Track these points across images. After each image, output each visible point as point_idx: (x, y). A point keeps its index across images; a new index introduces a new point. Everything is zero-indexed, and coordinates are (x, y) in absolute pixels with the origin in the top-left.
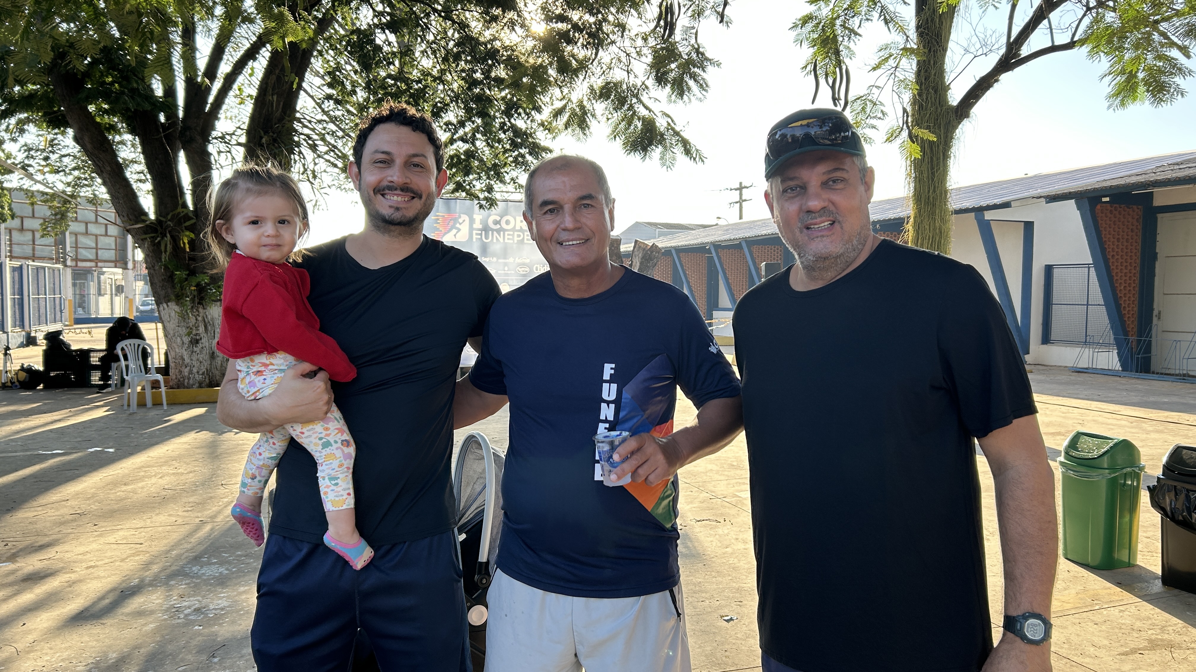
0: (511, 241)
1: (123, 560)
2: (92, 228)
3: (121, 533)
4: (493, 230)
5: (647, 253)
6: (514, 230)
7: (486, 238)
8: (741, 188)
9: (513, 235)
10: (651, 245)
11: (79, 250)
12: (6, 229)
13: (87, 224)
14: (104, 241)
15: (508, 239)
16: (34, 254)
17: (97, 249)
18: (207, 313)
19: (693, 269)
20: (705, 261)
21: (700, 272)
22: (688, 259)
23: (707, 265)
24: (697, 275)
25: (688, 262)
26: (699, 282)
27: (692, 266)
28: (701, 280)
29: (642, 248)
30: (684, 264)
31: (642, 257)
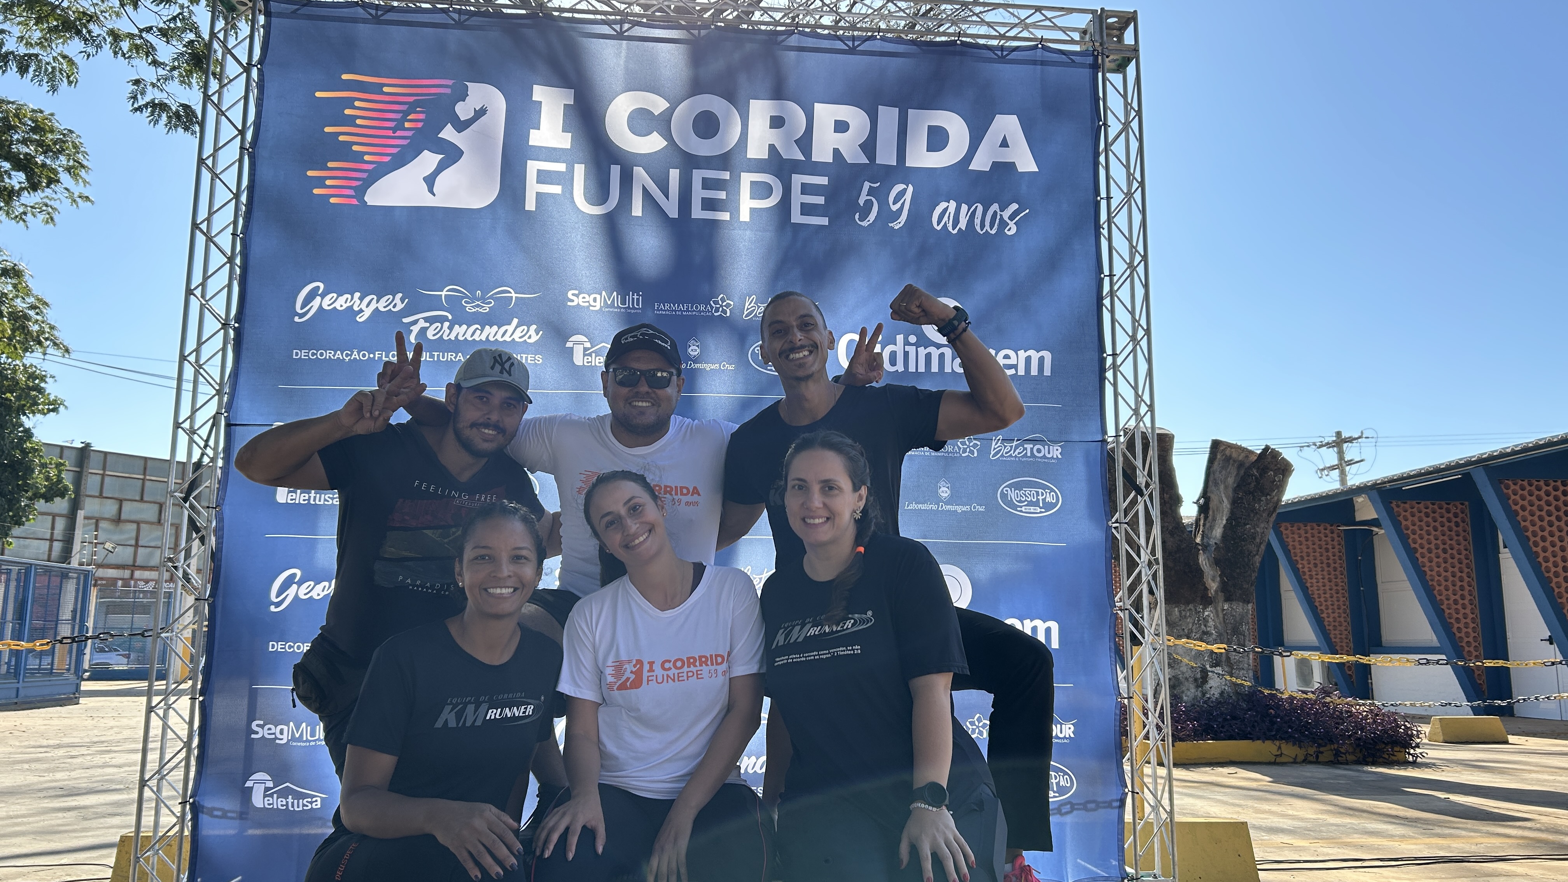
5: (1247, 473)
19: (1311, 558)
20: (1338, 541)
21: (1328, 565)
22: (1296, 536)
23: (1344, 551)
24: (1320, 573)
25: (1297, 544)
26: (1327, 588)
27: (1307, 552)
28: (1333, 584)
29: (1234, 461)
30: (1290, 547)
31: (1238, 486)
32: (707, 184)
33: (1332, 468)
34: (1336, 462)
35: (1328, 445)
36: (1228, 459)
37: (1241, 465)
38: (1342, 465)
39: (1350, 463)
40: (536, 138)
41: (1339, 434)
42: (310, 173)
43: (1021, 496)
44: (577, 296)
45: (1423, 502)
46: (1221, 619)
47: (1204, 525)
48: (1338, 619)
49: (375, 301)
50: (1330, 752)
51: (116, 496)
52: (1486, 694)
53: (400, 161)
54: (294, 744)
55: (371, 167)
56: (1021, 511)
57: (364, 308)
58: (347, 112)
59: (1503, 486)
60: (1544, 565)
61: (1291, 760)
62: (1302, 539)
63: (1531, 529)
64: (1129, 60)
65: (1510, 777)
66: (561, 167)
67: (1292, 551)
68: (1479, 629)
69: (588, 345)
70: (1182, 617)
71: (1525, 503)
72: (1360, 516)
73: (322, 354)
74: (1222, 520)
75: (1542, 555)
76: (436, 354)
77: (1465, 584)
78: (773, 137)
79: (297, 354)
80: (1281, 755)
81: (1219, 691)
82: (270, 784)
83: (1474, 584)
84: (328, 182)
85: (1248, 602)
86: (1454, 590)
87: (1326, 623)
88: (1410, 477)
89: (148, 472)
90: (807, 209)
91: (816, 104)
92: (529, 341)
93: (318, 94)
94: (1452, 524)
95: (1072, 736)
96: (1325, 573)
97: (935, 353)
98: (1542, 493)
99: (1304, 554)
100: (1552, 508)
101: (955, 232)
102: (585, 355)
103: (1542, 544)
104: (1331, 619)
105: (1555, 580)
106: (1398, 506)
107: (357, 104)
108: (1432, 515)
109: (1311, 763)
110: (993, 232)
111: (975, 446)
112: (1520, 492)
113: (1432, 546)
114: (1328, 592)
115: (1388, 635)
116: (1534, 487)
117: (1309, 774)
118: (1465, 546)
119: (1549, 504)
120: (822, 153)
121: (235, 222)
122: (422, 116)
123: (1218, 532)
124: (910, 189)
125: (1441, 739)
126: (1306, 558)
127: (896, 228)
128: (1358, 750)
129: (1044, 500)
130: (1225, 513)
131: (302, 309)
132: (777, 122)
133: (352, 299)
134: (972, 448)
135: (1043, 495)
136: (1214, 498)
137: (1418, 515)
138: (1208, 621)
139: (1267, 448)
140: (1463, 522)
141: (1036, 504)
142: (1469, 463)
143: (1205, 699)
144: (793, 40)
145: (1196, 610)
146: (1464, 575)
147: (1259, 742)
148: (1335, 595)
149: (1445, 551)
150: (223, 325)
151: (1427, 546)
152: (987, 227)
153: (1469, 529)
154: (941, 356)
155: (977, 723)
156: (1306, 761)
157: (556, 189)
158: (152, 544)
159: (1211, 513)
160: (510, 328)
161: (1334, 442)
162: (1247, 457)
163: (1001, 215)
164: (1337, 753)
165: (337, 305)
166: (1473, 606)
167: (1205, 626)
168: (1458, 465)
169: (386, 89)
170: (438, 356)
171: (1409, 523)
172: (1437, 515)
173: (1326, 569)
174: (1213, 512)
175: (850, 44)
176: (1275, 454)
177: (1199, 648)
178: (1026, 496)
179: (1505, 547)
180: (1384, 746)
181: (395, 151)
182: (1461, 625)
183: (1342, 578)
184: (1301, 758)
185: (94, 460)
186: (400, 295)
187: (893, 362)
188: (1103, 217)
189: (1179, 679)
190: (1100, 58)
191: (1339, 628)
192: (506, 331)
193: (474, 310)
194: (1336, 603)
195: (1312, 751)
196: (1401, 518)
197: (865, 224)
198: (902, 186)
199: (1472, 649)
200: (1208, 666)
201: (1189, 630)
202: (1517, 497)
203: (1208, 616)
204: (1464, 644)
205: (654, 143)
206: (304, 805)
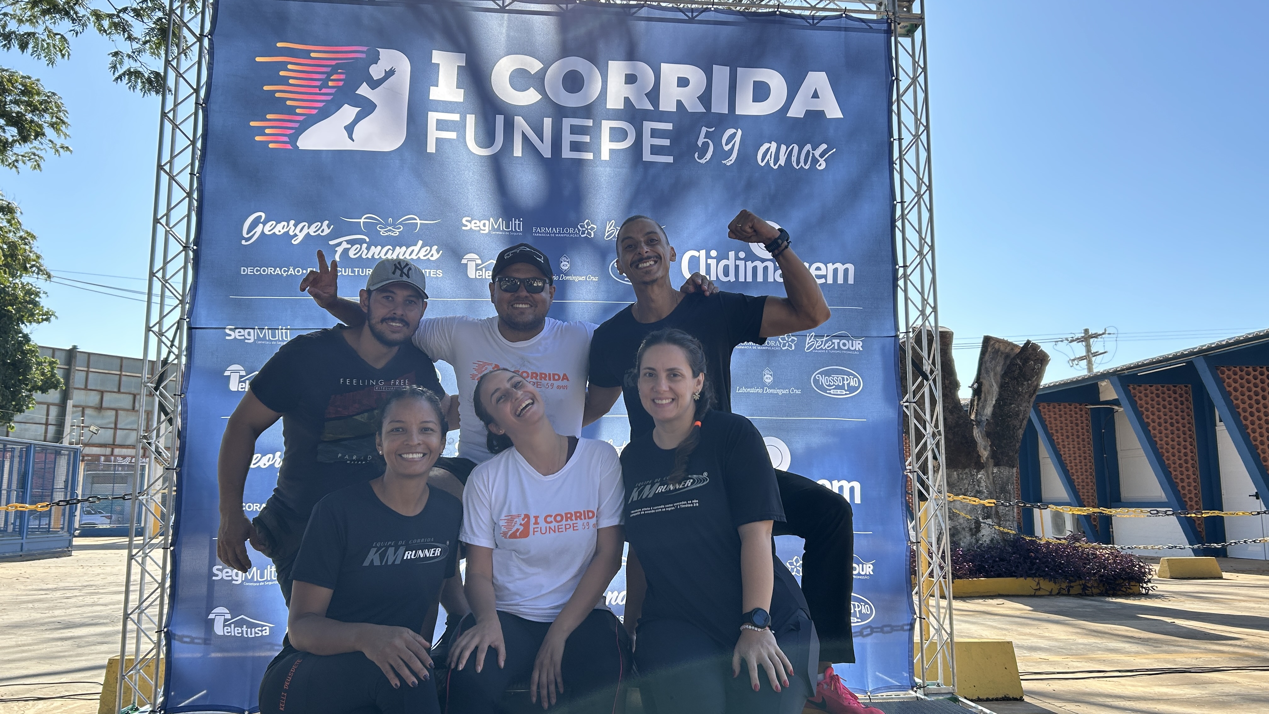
5: (1012, 362)
19: (1064, 431)
20: (1086, 417)
21: (1078, 437)
22: (1052, 414)
23: (1090, 425)
24: (1071, 443)
25: (1052, 420)
26: (1077, 455)
27: (1061, 426)
28: (1081, 452)
29: (1002, 353)
30: (1047, 423)
31: (1005, 373)
32: (575, 130)
33: (1081, 359)
34: (1084, 353)
35: (1078, 340)
36: (996, 352)
37: (1007, 356)
38: (1089, 356)
39: (1096, 354)
40: (435, 94)
41: (1086, 331)
42: (252, 124)
43: (830, 381)
44: (470, 222)
45: (1155, 385)
46: (991, 480)
47: (978, 405)
48: (1086, 480)
49: (306, 227)
50: (1079, 587)
51: (98, 388)
52: (1205, 539)
53: (325, 114)
54: (247, 584)
55: (301, 118)
56: (830, 393)
57: (298, 233)
58: (282, 73)
59: (1219, 372)
60: (1252, 435)
61: (1048, 593)
62: (1057, 416)
63: (1242, 406)
64: (916, 27)
65: (1223, 605)
66: (456, 117)
67: (1049, 426)
68: (1199, 488)
69: (479, 262)
70: (960, 479)
71: (1237, 385)
72: (1103, 398)
73: (264, 271)
74: (992, 400)
75: (1251, 427)
76: (356, 270)
77: (1188, 451)
78: (627, 91)
79: (244, 271)
80: (1039, 589)
81: (990, 538)
82: (228, 616)
83: (1196, 451)
84: (267, 131)
85: (1013, 467)
86: (1179, 456)
87: (1076, 484)
88: (1144, 365)
89: (123, 369)
90: (656, 150)
91: (662, 64)
92: (431, 259)
93: (258, 59)
94: (1178, 403)
95: (872, 573)
96: (1075, 443)
97: (760, 266)
98: (1251, 377)
99: (1059, 428)
100: (1259, 389)
101: (776, 167)
102: (477, 270)
103: (1250, 418)
104: (1080, 480)
105: (1261, 447)
106: (1134, 389)
107: (290, 67)
108: (1162, 395)
109: (1063, 595)
110: (807, 167)
111: (793, 341)
112: (1233, 377)
113: (1162, 421)
114: (1078, 458)
115: (1126, 493)
116: (1244, 372)
117: (1062, 604)
118: (1188, 420)
119: (1256, 386)
120: (667, 104)
121: (192, 164)
122: (343, 77)
123: (989, 411)
124: (740, 132)
125: (1169, 575)
126: (1060, 431)
127: (728, 164)
128: (1101, 585)
129: (848, 384)
130: (994, 395)
131: (247, 234)
132: (631, 79)
133: (288, 226)
134: (790, 343)
135: (847, 380)
136: (986, 383)
137: (1150, 395)
138: (980, 482)
139: (1028, 342)
140: (1187, 401)
141: (842, 387)
142: (1192, 353)
143: (978, 545)
144: (644, 12)
145: (971, 473)
146: (1188, 444)
147: (1022, 579)
148: (1083, 461)
149: (1172, 425)
150: (184, 247)
151: (1157, 421)
152: (802, 163)
153: (1192, 407)
154: (766, 269)
155: (795, 564)
156: (1059, 594)
157: (452, 135)
158: (129, 427)
159: (983, 395)
160: (416, 248)
161: (1083, 337)
162: (1012, 349)
163: (813, 154)
164: (1085, 588)
165: (276, 231)
166: (1195, 469)
167: (979, 486)
168: (1183, 355)
169: (313, 55)
170: (358, 271)
171: (1143, 402)
172: (1165, 396)
173: (1076, 440)
174: (985, 394)
175: (690, 14)
176: (1035, 347)
177: (974, 503)
178: (834, 381)
179: (1221, 421)
180: (1122, 581)
181: (321, 105)
182: (1185, 484)
183: (1088, 447)
184: (1055, 591)
185: (79, 359)
186: (326, 222)
187: (726, 274)
188: (896, 154)
189: (957, 529)
190: (893, 25)
191: (1086, 487)
192: (413, 251)
193: (387, 234)
194: (1084, 467)
195: (1064, 586)
196: (1137, 399)
197: (703, 161)
198: (734, 130)
199: (1193, 503)
200: (980, 519)
201: (965, 489)
202: (1231, 381)
203: (981, 478)
204: (1187, 499)
205: (531, 97)
206: (256, 633)
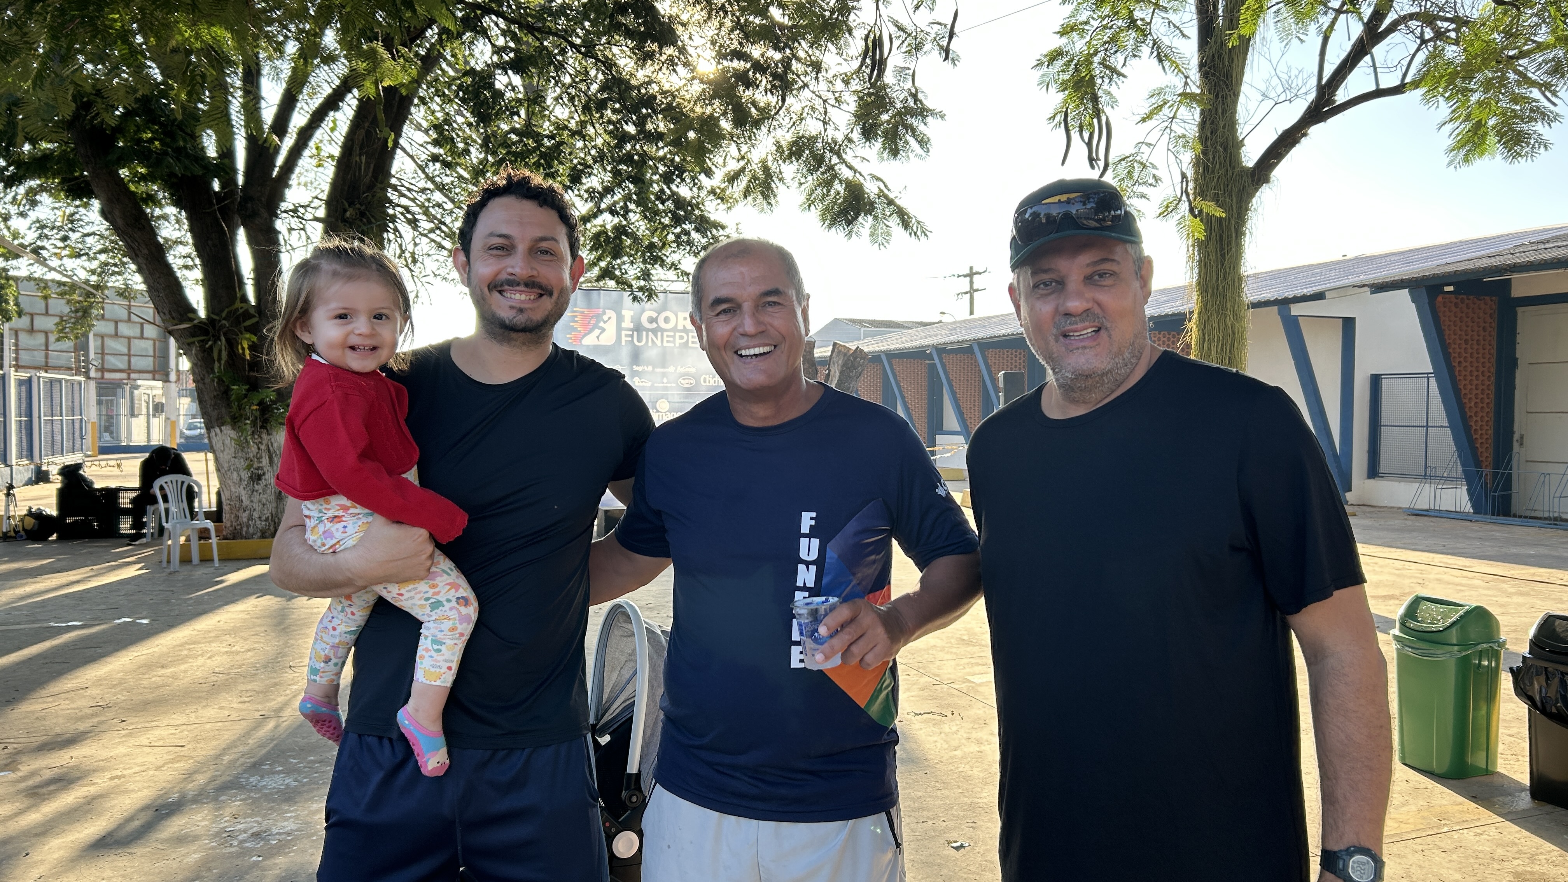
0: (672, 345)
1: (158, 768)
2: (124, 329)
3: (157, 732)
4: (648, 330)
5: (848, 359)
6: (675, 329)
7: (639, 340)
8: (971, 275)
9: (674, 337)
10: (854, 348)
11: (107, 357)
12: (10, 329)
13: (116, 323)
14: (139, 345)
15: (668, 342)
16: (47, 362)
17: (129, 355)
18: (273, 440)
29: (843, 354)
31: (843, 366)
32: (668, 336)
33: (962, 295)
34: (968, 289)
36: (840, 352)
38: (972, 291)
39: (977, 290)
40: (624, 325)
41: (971, 268)
53: (591, 333)
55: (583, 334)
58: (576, 319)
84: (573, 339)
102: (638, 383)
107: (578, 317)
122: (595, 320)
162: (849, 352)
169: (585, 312)
181: (589, 330)
